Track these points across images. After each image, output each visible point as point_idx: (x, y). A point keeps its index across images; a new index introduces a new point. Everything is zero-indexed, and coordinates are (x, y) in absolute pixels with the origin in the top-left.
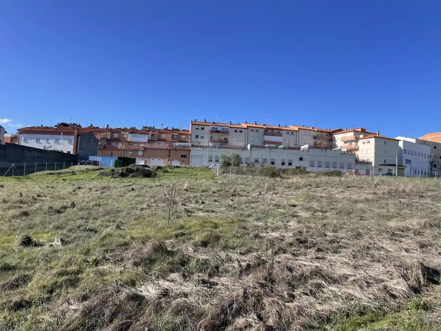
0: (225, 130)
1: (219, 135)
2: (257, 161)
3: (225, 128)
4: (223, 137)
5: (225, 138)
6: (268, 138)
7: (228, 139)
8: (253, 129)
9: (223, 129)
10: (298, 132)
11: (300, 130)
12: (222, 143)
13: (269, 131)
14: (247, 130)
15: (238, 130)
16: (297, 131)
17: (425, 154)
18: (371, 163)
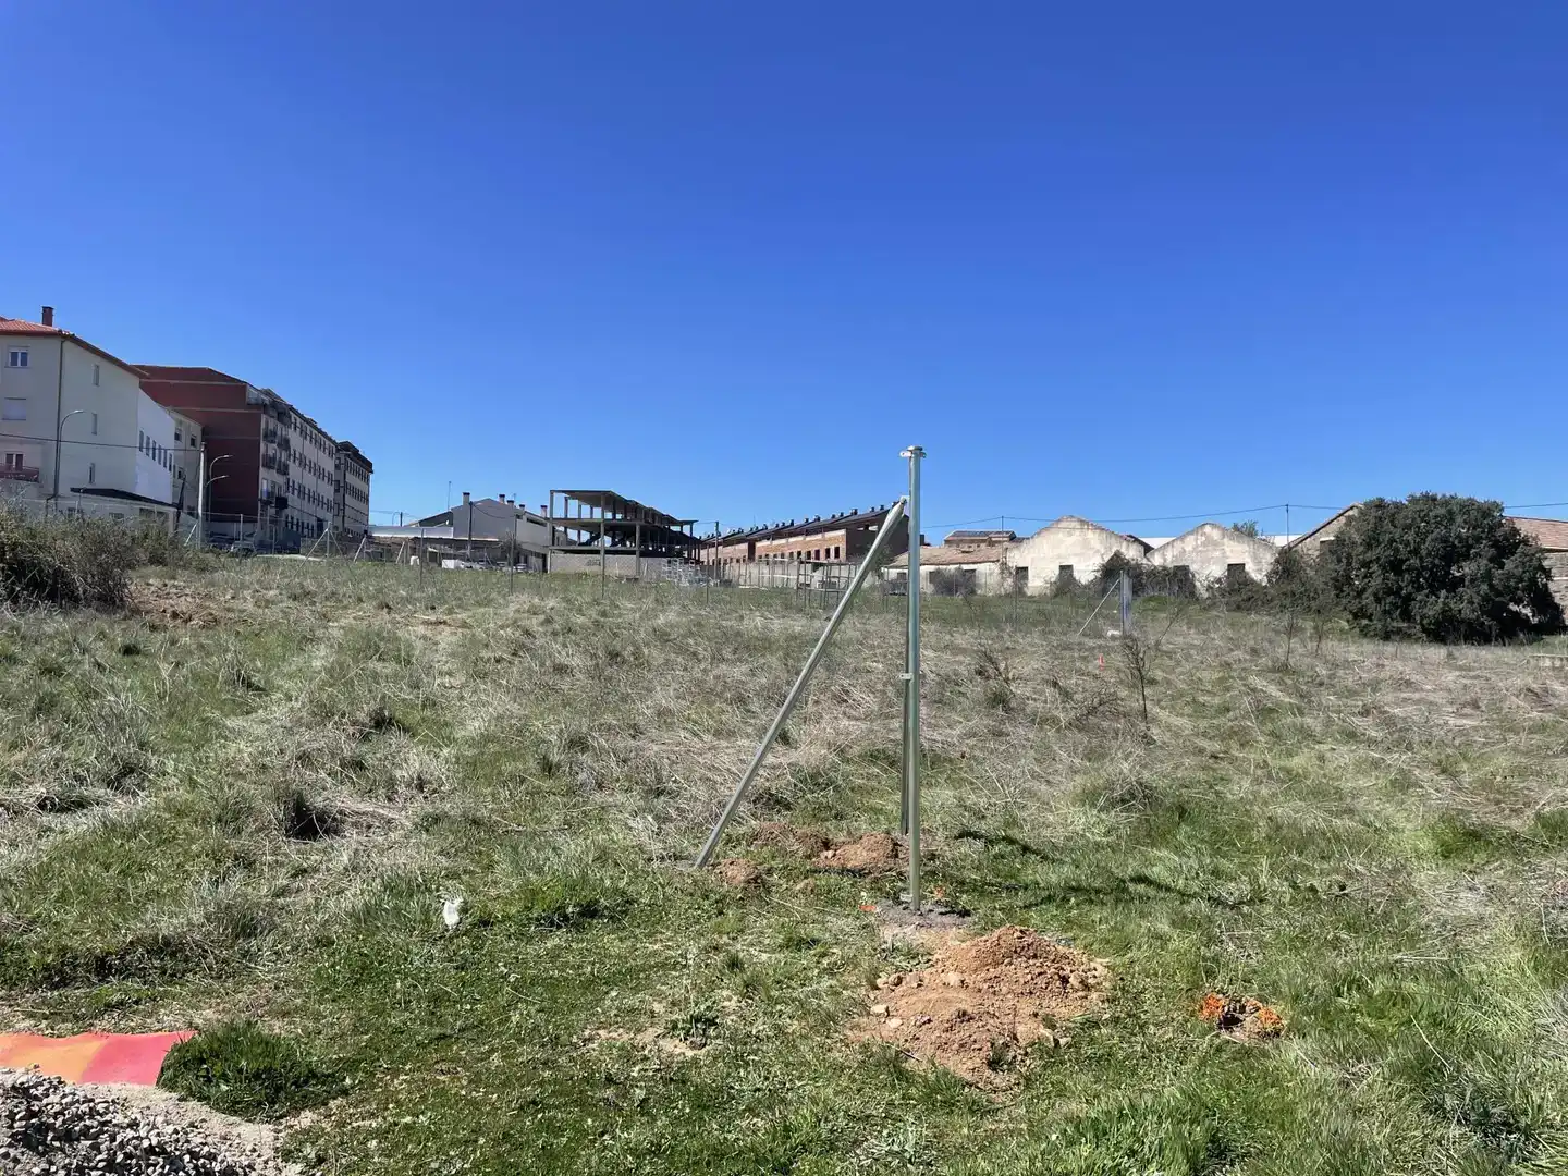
17: (166, 450)
18: (32, 477)
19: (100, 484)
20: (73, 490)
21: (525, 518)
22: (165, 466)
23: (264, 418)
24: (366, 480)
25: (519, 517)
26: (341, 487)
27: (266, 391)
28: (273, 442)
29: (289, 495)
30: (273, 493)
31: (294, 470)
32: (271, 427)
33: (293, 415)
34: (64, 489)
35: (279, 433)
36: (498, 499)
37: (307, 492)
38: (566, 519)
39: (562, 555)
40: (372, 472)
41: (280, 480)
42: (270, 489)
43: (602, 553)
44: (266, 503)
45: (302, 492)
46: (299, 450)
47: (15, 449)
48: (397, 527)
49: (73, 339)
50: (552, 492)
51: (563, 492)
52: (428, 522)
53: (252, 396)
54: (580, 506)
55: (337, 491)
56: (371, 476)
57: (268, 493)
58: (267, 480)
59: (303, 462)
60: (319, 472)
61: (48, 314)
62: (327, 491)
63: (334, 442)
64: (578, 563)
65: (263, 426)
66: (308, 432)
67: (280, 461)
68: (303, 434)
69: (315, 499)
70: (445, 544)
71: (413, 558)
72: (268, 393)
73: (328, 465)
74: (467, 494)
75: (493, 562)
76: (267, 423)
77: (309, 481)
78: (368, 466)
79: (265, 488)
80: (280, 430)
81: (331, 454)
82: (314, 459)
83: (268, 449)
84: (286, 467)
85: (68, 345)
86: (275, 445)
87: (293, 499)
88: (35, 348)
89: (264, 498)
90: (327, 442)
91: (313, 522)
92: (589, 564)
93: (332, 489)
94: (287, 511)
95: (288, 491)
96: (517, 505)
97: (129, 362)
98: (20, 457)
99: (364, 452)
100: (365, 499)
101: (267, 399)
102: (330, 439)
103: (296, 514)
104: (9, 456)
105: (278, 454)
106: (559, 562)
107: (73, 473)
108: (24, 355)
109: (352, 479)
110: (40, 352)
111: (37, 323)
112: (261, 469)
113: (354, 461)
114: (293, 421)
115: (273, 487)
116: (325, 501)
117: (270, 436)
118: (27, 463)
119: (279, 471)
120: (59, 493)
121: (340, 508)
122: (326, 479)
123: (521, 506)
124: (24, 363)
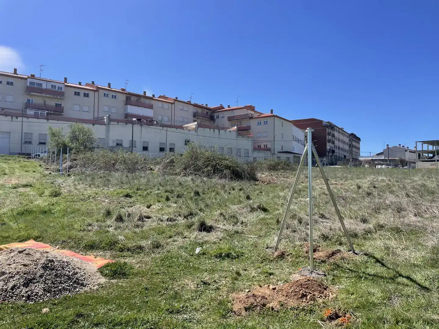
0: (57, 89)
1: (46, 97)
2: (119, 145)
3: (57, 85)
4: (52, 103)
5: (56, 104)
6: (132, 110)
7: (62, 106)
8: (106, 92)
9: (52, 87)
10: (173, 105)
11: (176, 102)
12: (52, 112)
13: (133, 99)
14: (97, 93)
15: (82, 92)
16: (172, 103)
17: (302, 140)
18: (269, 150)
19: (284, 150)
20: (278, 152)
21: (408, 151)
22: (302, 144)
23: (327, 129)
24: (359, 143)
25: (406, 151)
26: (351, 146)
27: (328, 122)
28: (330, 135)
29: (335, 150)
30: (331, 149)
31: (337, 143)
32: (329, 131)
33: (336, 128)
34: (276, 152)
35: (332, 133)
36: (398, 146)
37: (340, 148)
38: (423, 151)
39: (422, 163)
40: (360, 141)
41: (333, 146)
42: (330, 148)
43: (436, 161)
44: (329, 152)
45: (339, 148)
46: (338, 137)
47: (265, 144)
48: (369, 157)
49: (276, 116)
50: (416, 142)
51: (421, 142)
52: (378, 155)
53: (324, 124)
54: (428, 146)
55: (350, 147)
56: (360, 142)
57: (329, 150)
58: (329, 146)
59: (339, 140)
60: (344, 142)
61: (272, 111)
62: (347, 148)
63: (348, 134)
64: (428, 165)
65: (327, 131)
66: (340, 132)
67: (332, 140)
68: (339, 132)
69: (343, 150)
70: (381, 161)
71: (366, 165)
72: (329, 122)
73: (347, 140)
74: (388, 145)
75: (396, 166)
76: (328, 130)
77: (341, 145)
78: (359, 139)
79: (328, 148)
80: (332, 132)
81: (347, 137)
82: (342, 139)
83: (329, 137)
84: (334, 142)
85: (276, 118)
86: (331, 136)
87: (336, 151)
88: (269, 120)
89: (328, 151)
90: (346, 134)
91: (343, 156)
92: (431, 165)
93: (348, 147)
94: (335, 154)
95: (335, 148)
96: (406, 147)
97: (290, 120)
98: (267, 145)
99: (358, 136)
100: (359, 149)
101: (328, 124)
102: (347, 133)
103: (338, 154)
104: (265, 145)
105: (332, 139)
106: (420, 165)
107: (278, 148)
108: (267, 121)
109: (354, 143)
110: (270, 120)
111: (270, 114)
112: (327, 143)
113: (355, 138)
114: (336, 129)
115: (331, 148)
116: (346, 150)
117: (329, 134)
118: (268, 146)
119: (332, 143)
120: (275, 153)
121: (351, 152)
122: (346, 144)
123: (407, 147)
124: (267, 123)
